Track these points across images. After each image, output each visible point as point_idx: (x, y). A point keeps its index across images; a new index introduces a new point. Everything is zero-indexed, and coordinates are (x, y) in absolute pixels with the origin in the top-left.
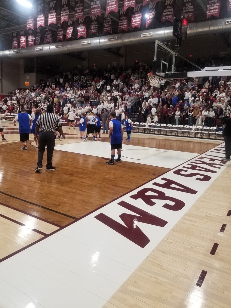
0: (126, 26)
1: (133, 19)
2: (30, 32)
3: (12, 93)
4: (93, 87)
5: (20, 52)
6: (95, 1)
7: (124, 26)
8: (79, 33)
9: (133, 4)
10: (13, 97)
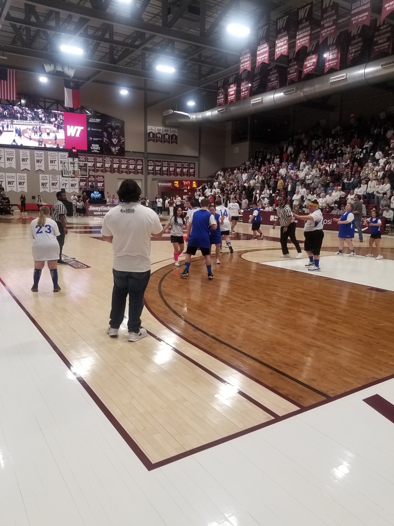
2: (244, 76)
3: (212, 177)
4: (347, 155)
5: (228, 110)
8: (327, 64)
10: (214, 183)
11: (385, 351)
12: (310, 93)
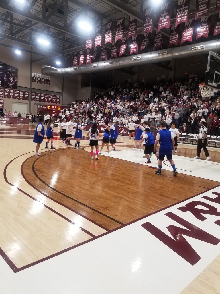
0: (176, 40)
1: (184, 33)
2: (88, 51)
3: (70, 105)
4: (141, 98)
5: (79, 69)
6: (148, 20)
7: (174, 40)
8: (131, 50)
9: (185, 19)
10: (71, 108)
11: (154, 199)
12: (123, 64)
